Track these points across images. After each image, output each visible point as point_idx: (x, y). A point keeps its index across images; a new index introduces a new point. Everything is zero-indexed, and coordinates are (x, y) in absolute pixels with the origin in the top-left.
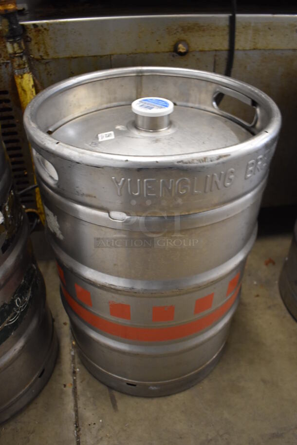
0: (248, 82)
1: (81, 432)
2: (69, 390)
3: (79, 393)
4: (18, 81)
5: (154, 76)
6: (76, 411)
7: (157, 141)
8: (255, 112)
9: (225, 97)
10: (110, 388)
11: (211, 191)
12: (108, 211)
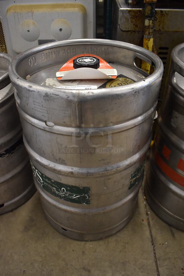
1: (155, 248)
2: (145, 222)
3: (151, 226)
6: (151, 236)
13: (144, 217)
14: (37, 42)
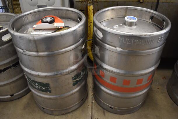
0: (162, 14)
2: (90, 107)
3: (93, 109)
4: (88, 7)
5: (131, 9)
6: (92, 114)
7: (131, 29)
8: (163, 23)
9: (154, 18)
10: (104, 109)
11: (147, 44)
12: (116, 47)
13: (90, 104)
14: (37, 6)
